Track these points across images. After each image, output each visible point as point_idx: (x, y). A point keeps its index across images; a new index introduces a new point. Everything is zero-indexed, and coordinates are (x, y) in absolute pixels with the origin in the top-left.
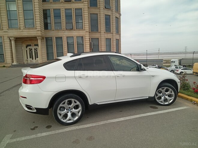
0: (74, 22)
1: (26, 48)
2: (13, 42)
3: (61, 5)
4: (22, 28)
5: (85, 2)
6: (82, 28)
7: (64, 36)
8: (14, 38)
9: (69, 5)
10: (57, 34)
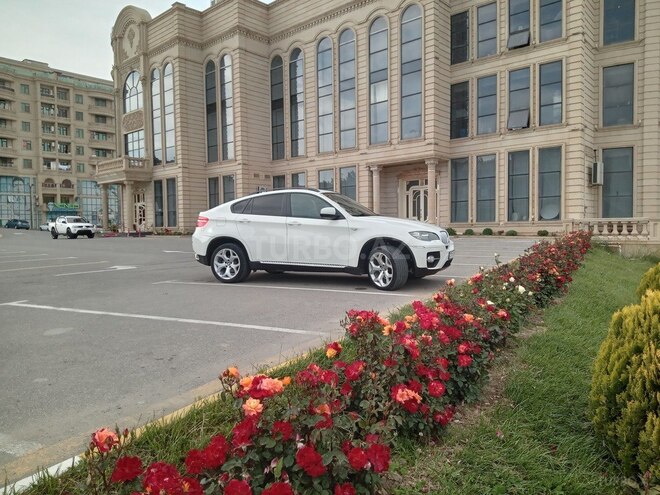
0: (534, 104)
1: (408, 190)
2: (376, 177)
3: (500, 63)
4: (395, 142)
5: (572, 39)
6: (558, 121)
7: (502, 150)
8: (379, 166)
9: (523, 57)
10: (481, 147)
